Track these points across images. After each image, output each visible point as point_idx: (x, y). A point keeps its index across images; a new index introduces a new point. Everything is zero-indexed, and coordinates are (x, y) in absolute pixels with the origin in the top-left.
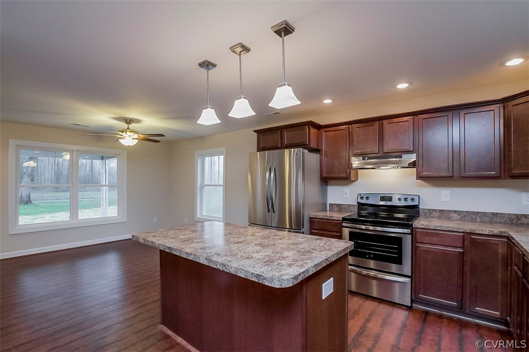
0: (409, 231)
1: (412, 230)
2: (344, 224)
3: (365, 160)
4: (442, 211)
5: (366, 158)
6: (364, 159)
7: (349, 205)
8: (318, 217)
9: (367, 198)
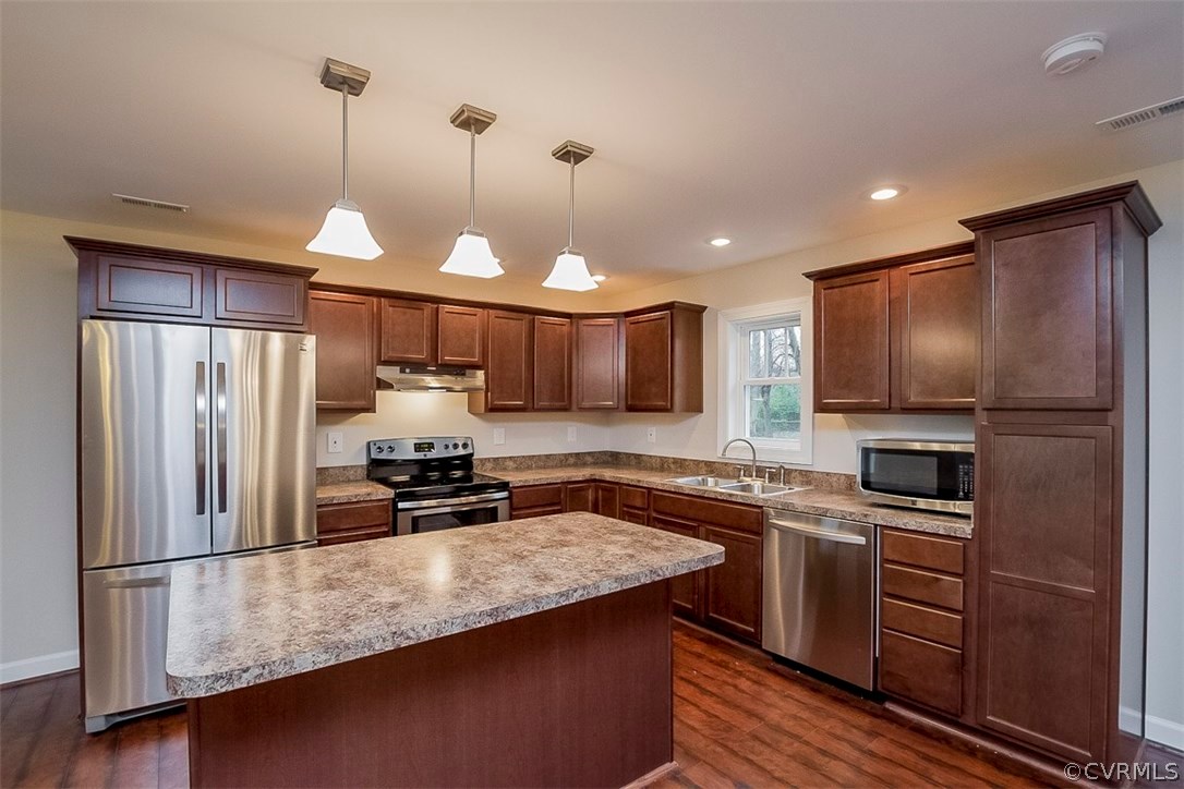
0: (504, 494)
1: (511, 493)
2: (401, 505)
3: (404, 372)
4: (496, 459)
5: (408, 370)
6: (402, 371)
7: (345, 468)
8: (335, 502)
9: (392, 449)
